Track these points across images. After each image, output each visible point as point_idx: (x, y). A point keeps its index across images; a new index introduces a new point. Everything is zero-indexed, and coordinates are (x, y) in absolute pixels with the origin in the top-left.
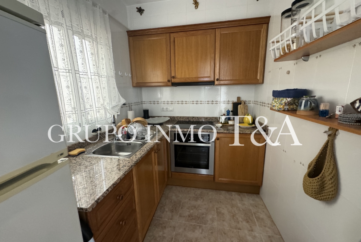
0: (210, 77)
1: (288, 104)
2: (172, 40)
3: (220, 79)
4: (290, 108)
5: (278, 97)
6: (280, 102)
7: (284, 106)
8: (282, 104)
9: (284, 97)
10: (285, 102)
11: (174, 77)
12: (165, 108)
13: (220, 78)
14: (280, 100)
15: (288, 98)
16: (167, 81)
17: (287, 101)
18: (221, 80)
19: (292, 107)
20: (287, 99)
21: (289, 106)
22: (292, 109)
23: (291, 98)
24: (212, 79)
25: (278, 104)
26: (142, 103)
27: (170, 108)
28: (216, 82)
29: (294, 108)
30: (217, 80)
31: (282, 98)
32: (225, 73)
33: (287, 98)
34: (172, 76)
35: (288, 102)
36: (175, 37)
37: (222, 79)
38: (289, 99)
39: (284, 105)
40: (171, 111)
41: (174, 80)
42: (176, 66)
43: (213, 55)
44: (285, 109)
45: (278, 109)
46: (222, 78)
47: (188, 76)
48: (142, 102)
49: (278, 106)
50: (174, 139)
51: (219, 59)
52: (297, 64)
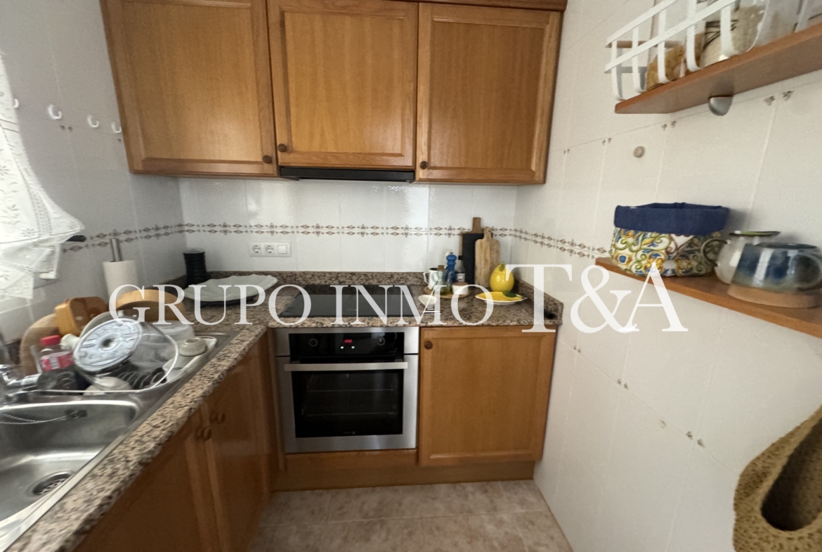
0: (401, 155)
1: (675, 254)
3: (432, 165)
4: (679, 268)
5: (637, 229)
6: (645, 247)
7: (663, 261)
8: (657, 255)
9: (661, 231)
10: (666, 249)
11: (284, 149)
12: (263, 245)
13: (432, 160)
14: (647, 241)
15: (678, 234)
16: (260, 159)
17: (673, 245)
18: (435, 168)
19: (684, 264)
20: (671, 239)
21: (677, 261)
22: (687, 272)
23: (687, 235)
24: (407, 162)
25: (637, 251)
26: (180, 228)
27: (281, 246)
28: (421, 174)
29: (691, 269)
30: (424, 165)
31: (654, 234)
32: (445, 150)
33: (673, 236)
34: (278, 144)
35: (677, 249)
37: (438, 165)
38: (681, 240)
39: (663, 257)
40: (283, 255)
41: (284, 159)
42: (293, 110)
43: (411, 87)
44: (666, 271)
45: (642, 269)
46: (435, 161)
47: (331, 149)
48: (180, 225)
49: (639, 262)
50: (289, 354)
51: (428, 102)
52: (676, 124)
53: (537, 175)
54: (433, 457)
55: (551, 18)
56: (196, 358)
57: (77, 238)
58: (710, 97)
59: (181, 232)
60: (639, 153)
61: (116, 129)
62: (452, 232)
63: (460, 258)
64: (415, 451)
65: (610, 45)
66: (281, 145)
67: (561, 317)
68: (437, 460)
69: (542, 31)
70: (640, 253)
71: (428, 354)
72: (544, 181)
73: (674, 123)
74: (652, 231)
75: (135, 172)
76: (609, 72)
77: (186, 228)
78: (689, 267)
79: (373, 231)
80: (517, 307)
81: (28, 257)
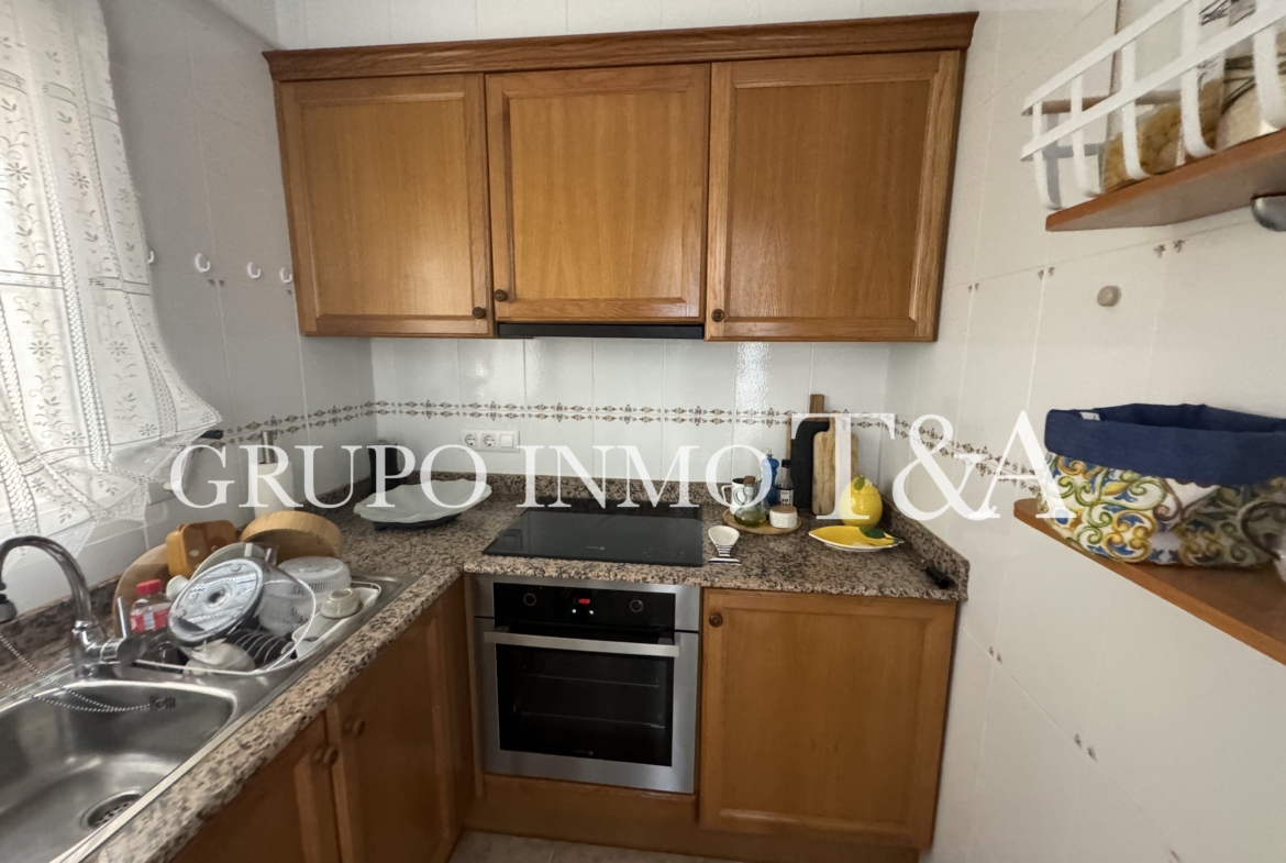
0: (680, 300)
1: (1177, 519)
2: (495, 110)
3: (732, 315)
4: (1188, 549)
5: (1091, 461)
6: (1110, 498)
7: (1148, 533)
8: (1133, 520)
9: (1144, 470)
10: (1155, 509)
11: (504, 296)
12: (480, 434)
13: (733, 307)
14: (1111, 486)
15: (1182, 480)
16: (470, 313)
17: (1169, 502)
18: (738, 319)
19: (1201, 541)
20: (1167, 489)
21: (1183, 534)
22: (1206, 558)
23: (1203, 483)
24: (691, 311)
25: (1092, 505)
26: (370, 409)
27: (505, 435)
28: (711, 328)
29: (1218, 553)
30: (718, 316)
31: (1128, 475)
32: (755, 287)
33: (1171, 482)
34: (496, 290)
35: (1181, 509)
36: (509, 94)
37: (743, 313)
38: (1190, 493)
39: (1147, 524)
40: (510, 450)
41: (504, 311)
42: (518, 239)
43: (698, 195)
44: (1157, 554)
45: (1103, 545)
46: (740, 307)
47: (573, 294)
48: (369, 404)
49: (1095, 527)
50: (493, 615)
51: (725, 216)
52: (1183, 245)
53: (920, 326)
54: (726, 813)
55: (942, 60)
56: (343, 621)
57: (214, 435)
58: (1256, 197)
59: (370, 413)
60: (1110, 297)
61: (285, 278)
62: (775, 418)
63: (785, 463)
64: (694, 797)
65: (1030, 111)
66: (500, 291)
67: (966, 586)
68: (733, 820)
69: (927, 84)
70: (1098, 510)
71: (715, 636)
72: (935, 338)
73: (1178, 245)
74: (1125, 469)
75: (307, 334)
76: (1029, 158)
77: (378, 408)
78: (1213, 548)
79: (643, 414)
80: (882, 559)
81: (147, 461)
